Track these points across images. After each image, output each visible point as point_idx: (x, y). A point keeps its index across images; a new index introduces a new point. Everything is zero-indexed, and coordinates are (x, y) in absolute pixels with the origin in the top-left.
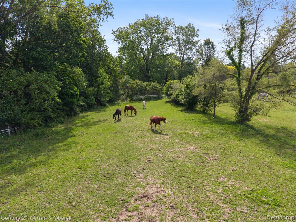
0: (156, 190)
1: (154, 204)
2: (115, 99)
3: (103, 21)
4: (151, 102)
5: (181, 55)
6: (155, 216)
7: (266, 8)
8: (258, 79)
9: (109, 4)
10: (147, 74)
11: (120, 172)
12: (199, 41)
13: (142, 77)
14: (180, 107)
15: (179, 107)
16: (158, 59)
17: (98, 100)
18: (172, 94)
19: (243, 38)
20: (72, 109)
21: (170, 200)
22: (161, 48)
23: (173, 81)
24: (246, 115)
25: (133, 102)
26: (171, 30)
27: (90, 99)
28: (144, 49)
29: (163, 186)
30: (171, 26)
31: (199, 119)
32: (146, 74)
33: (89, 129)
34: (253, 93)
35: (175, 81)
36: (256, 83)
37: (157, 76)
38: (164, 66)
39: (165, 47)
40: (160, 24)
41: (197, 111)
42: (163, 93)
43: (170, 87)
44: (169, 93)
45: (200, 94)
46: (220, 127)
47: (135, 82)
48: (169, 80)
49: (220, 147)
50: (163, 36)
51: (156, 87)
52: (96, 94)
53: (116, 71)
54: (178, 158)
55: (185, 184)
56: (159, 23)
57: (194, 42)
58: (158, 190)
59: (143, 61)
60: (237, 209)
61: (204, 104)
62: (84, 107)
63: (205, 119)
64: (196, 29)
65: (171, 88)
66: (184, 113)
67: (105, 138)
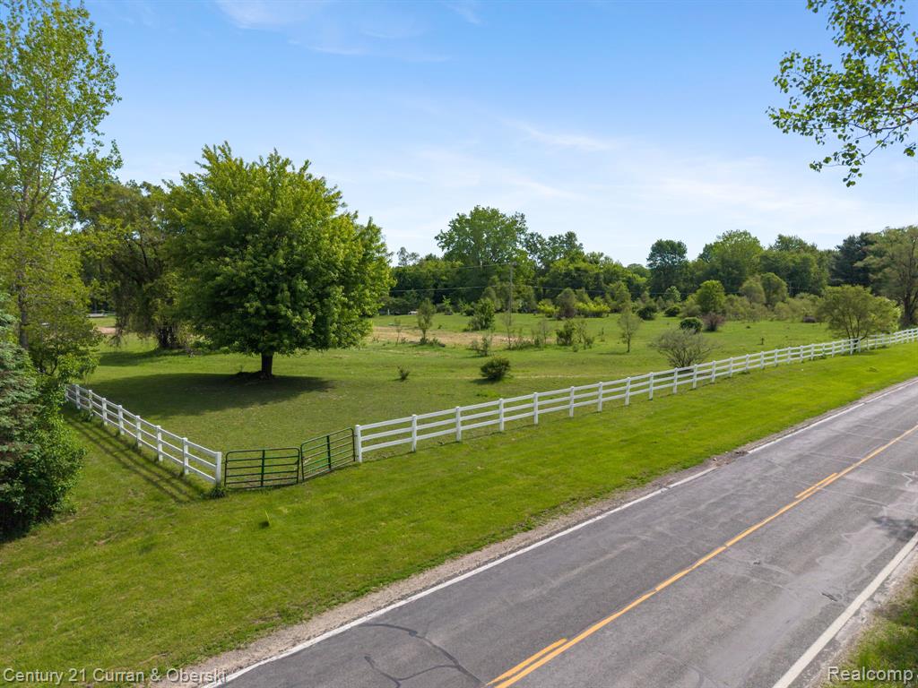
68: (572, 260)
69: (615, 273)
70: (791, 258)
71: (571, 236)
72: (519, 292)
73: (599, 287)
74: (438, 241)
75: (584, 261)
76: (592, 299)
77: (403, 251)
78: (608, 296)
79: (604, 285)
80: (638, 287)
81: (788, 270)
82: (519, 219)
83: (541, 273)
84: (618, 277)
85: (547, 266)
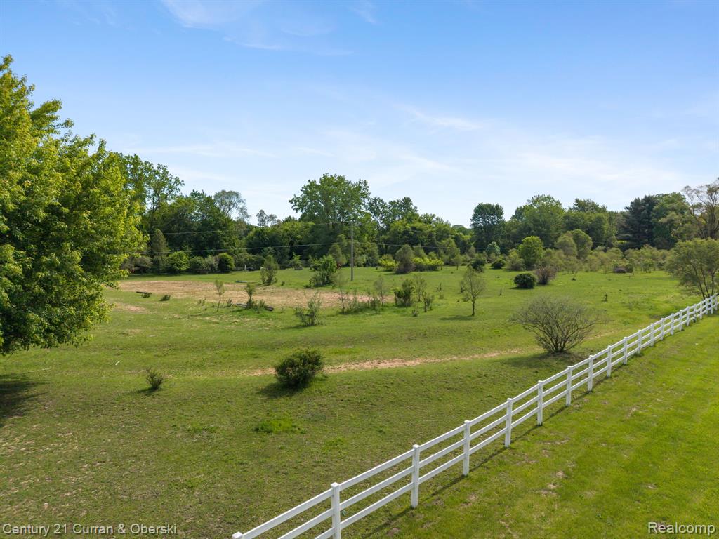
68: (410, 220)
69: (445, 231)
70: (589, 217)
71: (407, 200)
72: (365, 248)
73: (432, 243)
74: (292, 205)
75: (420, 221)
76: (427, 254)
77: (262, 213)
78: (442, 252)
79: (436, 242)
80: (464, 243)
81: (587, 227)
82: (363, 185)
83: (382, 231)
84: (448, 234)
85: (388, 225)
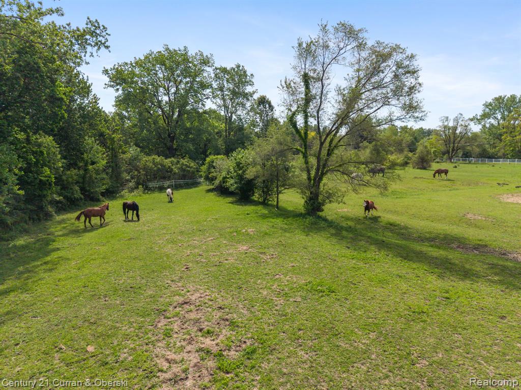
0: (199, 296)
1: (198, 308)
2: (116, 189)
3: (92, 55)
4: (181, 191)
5: (228, 113)
6: (201, 318)
7: (332, 62)
8: (329, 154)
9: (102, 28)
10: (171, 144)
11: (148, 284)
12: (254, 92)
13: (162, 149)
14: (230, 197)
15: (227, 197)
16: (188, 118)
17: (86, 191)
18: (216, 178)
19: (308, 99)
20: (41, 208)
21: (217, 303)
22: (192, 101)
23: (216, 156)
24: (316, 203)
25: (149, 193)
26: (209, 72)
27: (71, 191)
28: (164, 101)
29: (207, 291)
30: (209, 66)
31: (256, 212)
32: (169, 144)
33: (80, 238)
34: (323, 174)
35: (219, 156)
36: (326, 160)
37: (189, 148)
38: (199, 132)
39: (200, 99)
40: (190, 62)
41: (255, 201)
42: (201, 176)
43: (211, 166)
44: (210, 176)
45: (256, 177)
46: (283, 221)
47: (150, 158)
48: (210, 154)
49: (280, 244)
50: (196, 81)
51: (189, 167)
52: (81, 180)
53: (115, 139)
54: (226, 261)
55: (234, 286)
56: (188, 60)
57: (247, 94)
58: (202, 296)
59: (161, 122)
60: (291, 300)
61: (263, 192)
62: (61, 205)
63: (265, 211)
64: (249, 73)
65: (214, 168)
66: (235, 206)
67: (113, 247)
